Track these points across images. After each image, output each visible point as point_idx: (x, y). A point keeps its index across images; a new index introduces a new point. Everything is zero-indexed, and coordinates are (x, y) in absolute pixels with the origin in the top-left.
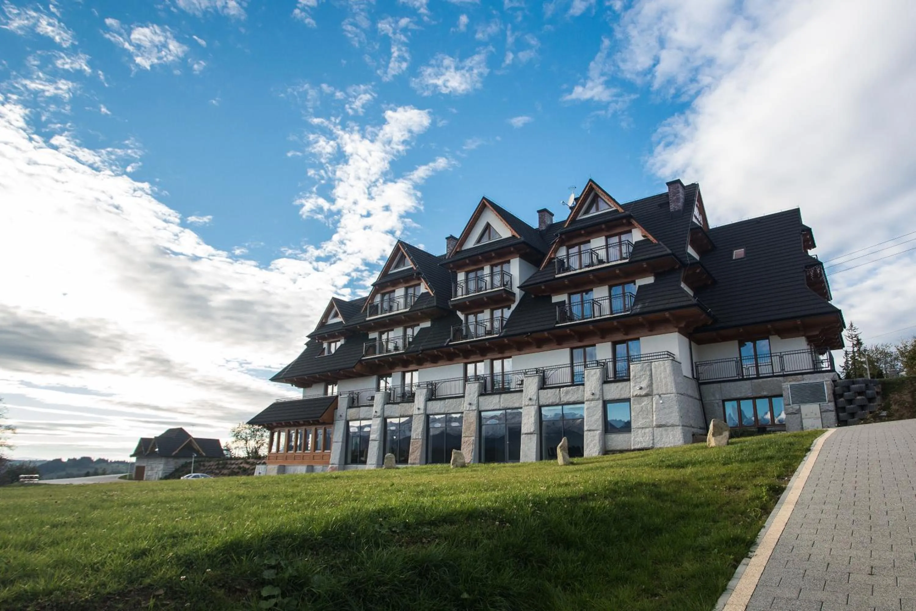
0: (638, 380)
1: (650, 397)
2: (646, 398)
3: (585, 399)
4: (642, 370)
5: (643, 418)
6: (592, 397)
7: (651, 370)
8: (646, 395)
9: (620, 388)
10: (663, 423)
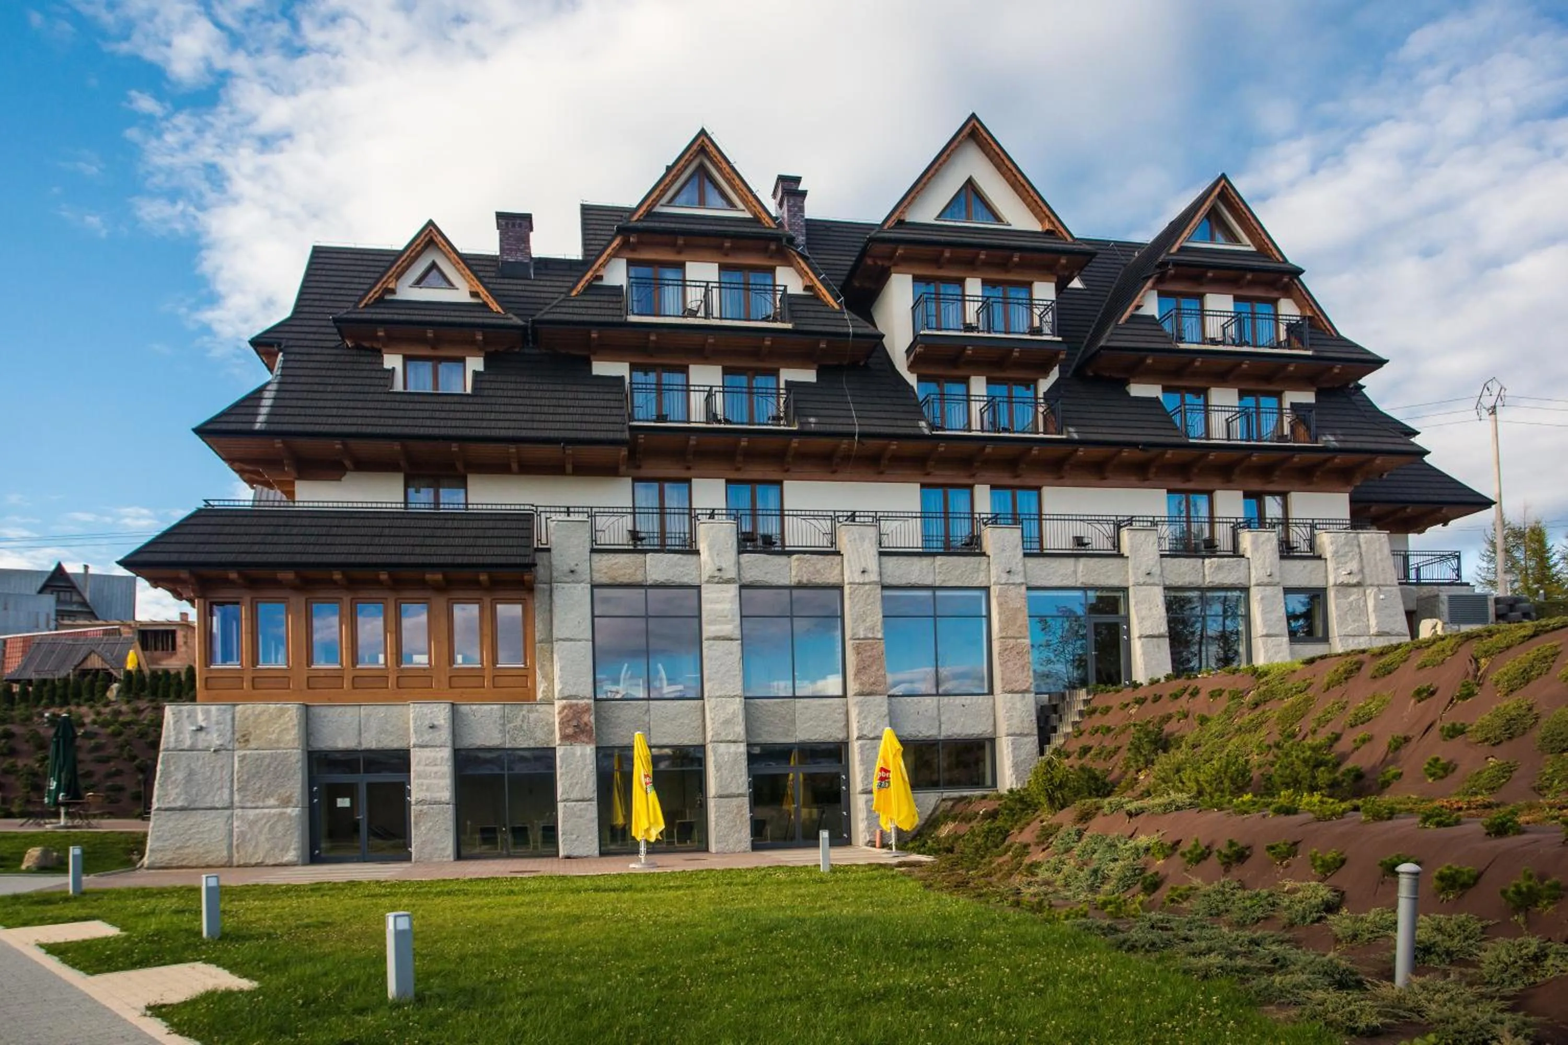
0: (1343, 560)
1: (1361, 589)
2: (1355, 590)
3: (1253, 582)
4: (1346, 544)
5: (1354, 621)
6: (1266, 580)
7: (1359, 546)
8: (1359, 585)
9: (1309, 569)
10: (1387, 630)
